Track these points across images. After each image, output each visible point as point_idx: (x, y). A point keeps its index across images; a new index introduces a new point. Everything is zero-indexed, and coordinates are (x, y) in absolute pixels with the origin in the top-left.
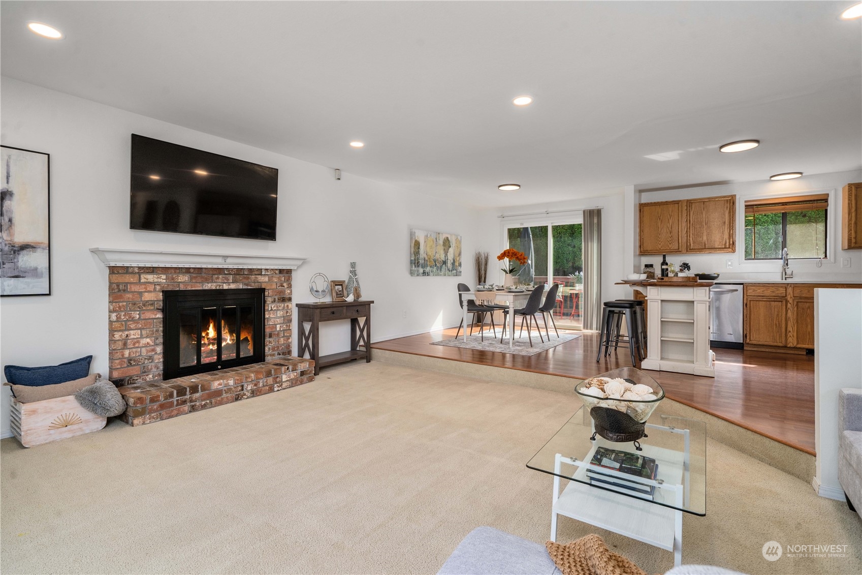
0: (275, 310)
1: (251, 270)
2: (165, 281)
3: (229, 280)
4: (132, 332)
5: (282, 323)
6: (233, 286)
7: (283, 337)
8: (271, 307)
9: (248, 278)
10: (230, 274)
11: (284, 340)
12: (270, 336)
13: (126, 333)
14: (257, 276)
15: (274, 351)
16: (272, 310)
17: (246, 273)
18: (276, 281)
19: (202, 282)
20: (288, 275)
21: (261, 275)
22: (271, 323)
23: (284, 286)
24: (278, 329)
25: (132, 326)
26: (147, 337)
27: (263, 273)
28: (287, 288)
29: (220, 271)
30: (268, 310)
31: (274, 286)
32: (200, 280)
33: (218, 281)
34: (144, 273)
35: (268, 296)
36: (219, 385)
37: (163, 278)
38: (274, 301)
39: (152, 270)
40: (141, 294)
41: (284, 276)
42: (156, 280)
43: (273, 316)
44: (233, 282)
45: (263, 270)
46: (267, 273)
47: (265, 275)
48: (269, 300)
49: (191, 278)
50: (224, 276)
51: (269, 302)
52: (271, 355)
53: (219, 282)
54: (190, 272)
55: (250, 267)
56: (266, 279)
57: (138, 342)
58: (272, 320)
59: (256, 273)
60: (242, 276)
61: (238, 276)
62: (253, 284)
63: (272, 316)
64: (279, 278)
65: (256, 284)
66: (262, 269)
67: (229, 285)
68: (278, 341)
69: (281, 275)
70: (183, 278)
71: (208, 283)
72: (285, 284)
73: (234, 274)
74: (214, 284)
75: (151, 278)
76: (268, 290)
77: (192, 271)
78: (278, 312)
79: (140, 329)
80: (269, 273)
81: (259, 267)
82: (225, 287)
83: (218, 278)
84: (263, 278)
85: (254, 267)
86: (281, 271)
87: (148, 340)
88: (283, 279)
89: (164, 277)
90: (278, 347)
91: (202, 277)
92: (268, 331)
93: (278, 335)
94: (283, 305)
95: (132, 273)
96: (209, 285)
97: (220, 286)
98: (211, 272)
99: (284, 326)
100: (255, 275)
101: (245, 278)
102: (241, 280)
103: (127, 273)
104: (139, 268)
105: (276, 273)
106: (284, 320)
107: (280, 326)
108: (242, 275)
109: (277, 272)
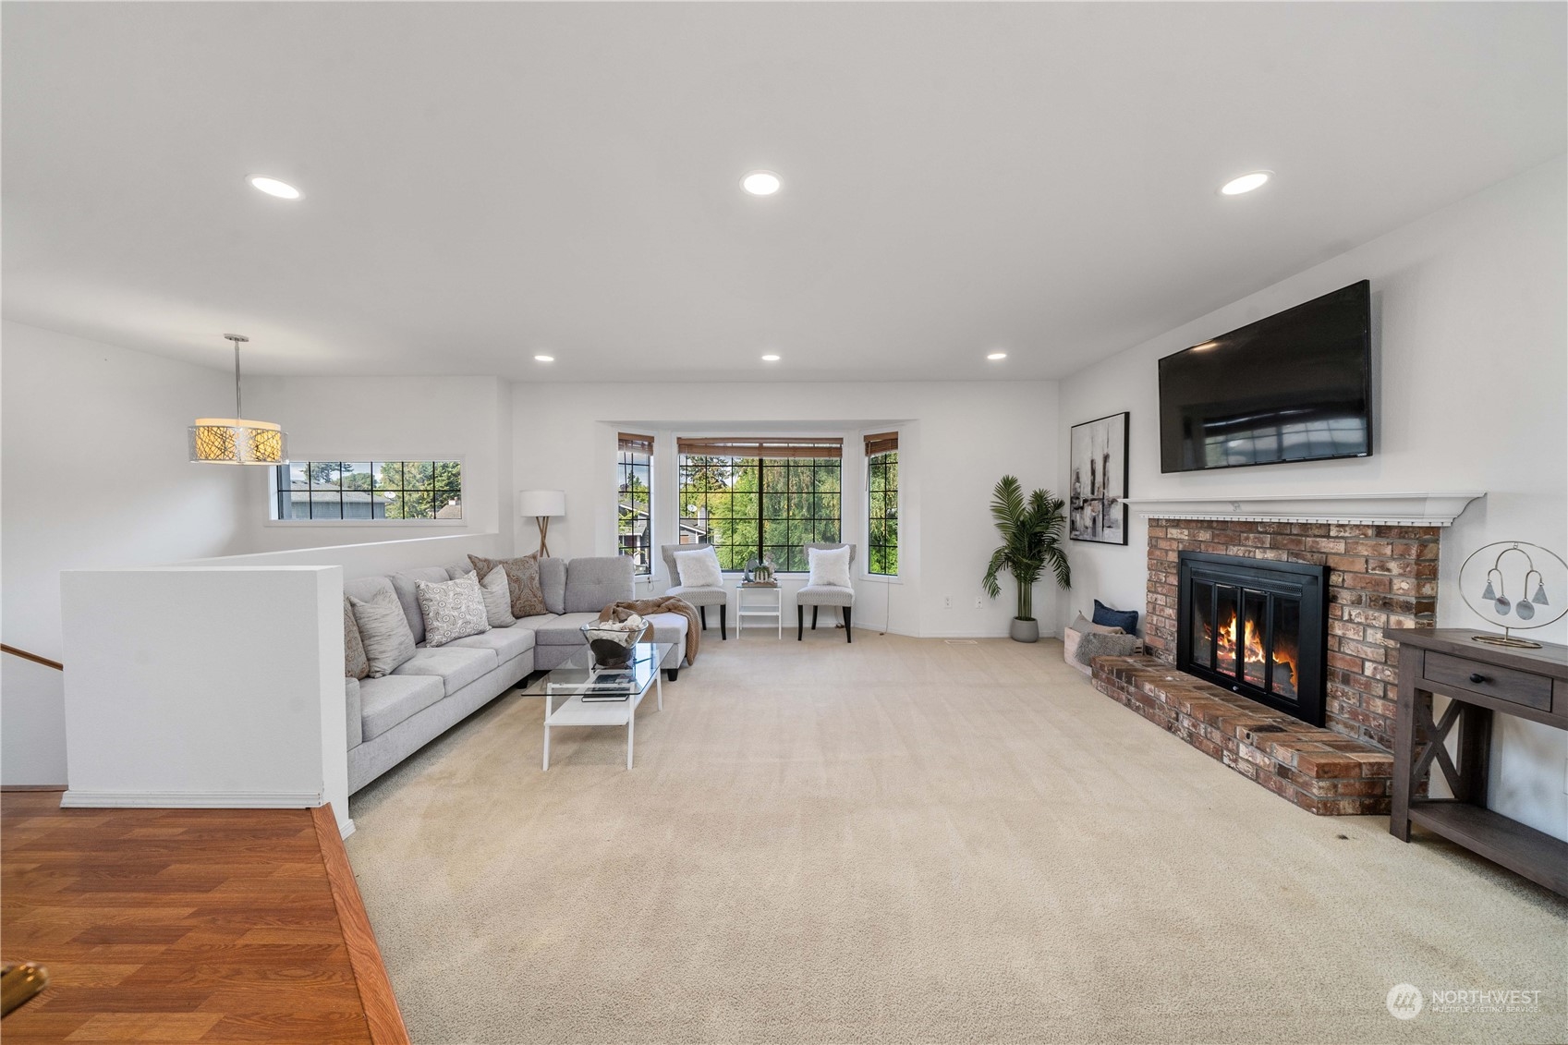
0: (1359, 623)
1: (1305, 526)
2: (1187, 538)
3: (1263, 543)
4: (1159, 596)
5: (1380, 663)
6: (1270, 555)
7: (1379, 697)
8: (1350, 615)
9: (1299, 542)
10: (1266, 533)
11: (1385, 708)
12: (1346, 680)
13: (1155, 596)
14: (1318, 539)
15: (1354, 719)
16: (1350, 621)
17: (1295, 531)
18: (1366, 553)
19: (1226, 544)
20: (1405, 541)
21: (1328, 537)
22: (1350, 652)
23: (1388, 570)
24: (1368, 672)
25: (1159, 589)
26: (1170, 607)
27: (1332, 534)
28: (1400, 575)
29: (1250, 526)
30: (1341, 619)
31: (1360, 566)
32: (1223, 540)
33: (1247, 543)
34: (1173, 527)
35: (1342, 587)
36: (1150, 690)
37: (1183, 534)
38: (1357, 602)
39: (1176, 523)
40: (1167, 551)
41: (1392, 544)
42: (1179, 536)
43: (1356, 637)
44: (1271, 548)
45: (1331, 528)
46: (1342, 534)
47: (1337, 537)
48: (1345, 597)
49: (1213, 536)
50: (1257, 535)
51: (1345, 602)
52: (1346, 725)
53: (1249, 546)
54: (1212, 528)
55: (1302, 520)
56: (1341, 547)
57: (1163, 610)
58: (1352, 645)
59: (1316, 532)
60: (1288, 537)
61: (1279, 537)
62: (1309, 555)
63: (1351, 634)
64: (1374, 548)
65: (1316, 556)
66: (1329, 525)
67: (1265, 552)
68: (1368, 703)
69: (1383, 541)
70: (1204, 536)
71: (1234, 545)
72: (1393, 565)
73: (1274, 533)
74: (1242, 548)
75: (1174, 533)
76: (1344, 572)
77: (1215, 525)
78: (1370, 631)
79: (1166, 596)
80: (1347, 534)
81: (1322, 521)
82: (1259, 555)
83: (1247, 538)
84: (1331, 545)
85: (1312, 520)
86: (1381, 531)
87: (1171, 611)
88: (1388, 551)
89: (1186, 532)
90: (1366, 718)
91: (1226, 536)
92: (1338, 664)
93: (1367, 686)
94: (1384, 618)
95: (1161, 526)
96: (1235, 549)
97: (1250, 552)
98: (1238, 529)
99: (1388, 673)
100: (1316, 536)
101: (1293, 541)
102: (1286, 545)
103: (1158, 526)
104: (1167, 520)
105: (1366, 536)
106: (1386, 655)
107: (1375, 668)
108: (1287, 535)
109: (1370, 532)
